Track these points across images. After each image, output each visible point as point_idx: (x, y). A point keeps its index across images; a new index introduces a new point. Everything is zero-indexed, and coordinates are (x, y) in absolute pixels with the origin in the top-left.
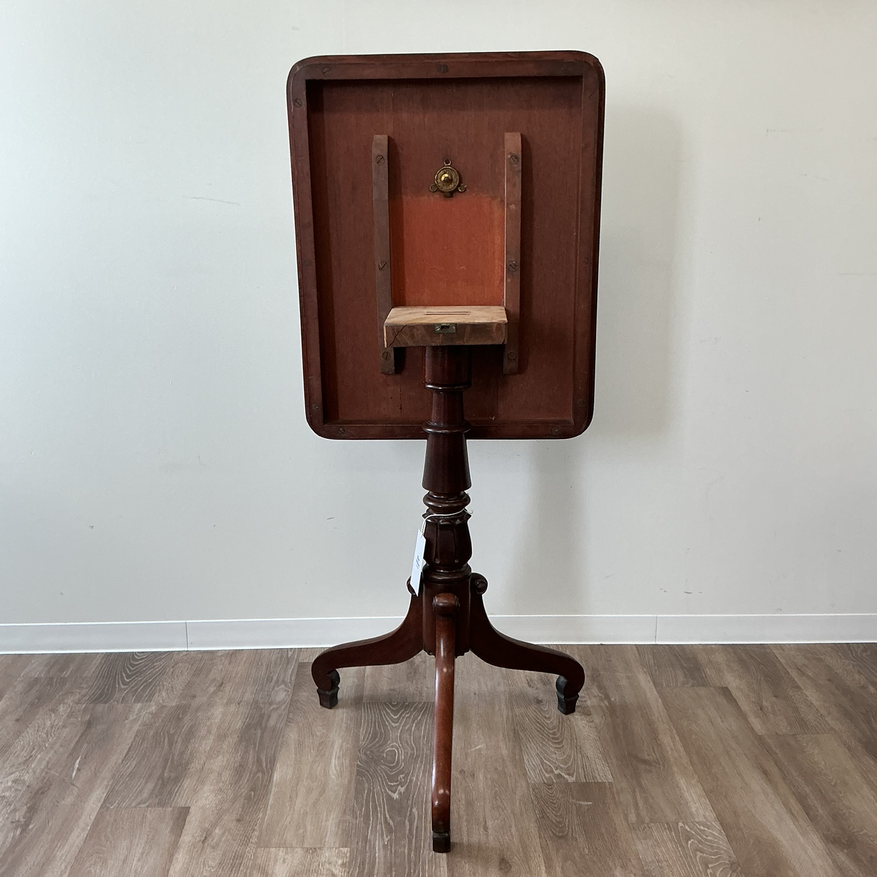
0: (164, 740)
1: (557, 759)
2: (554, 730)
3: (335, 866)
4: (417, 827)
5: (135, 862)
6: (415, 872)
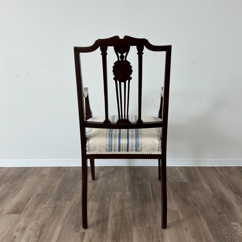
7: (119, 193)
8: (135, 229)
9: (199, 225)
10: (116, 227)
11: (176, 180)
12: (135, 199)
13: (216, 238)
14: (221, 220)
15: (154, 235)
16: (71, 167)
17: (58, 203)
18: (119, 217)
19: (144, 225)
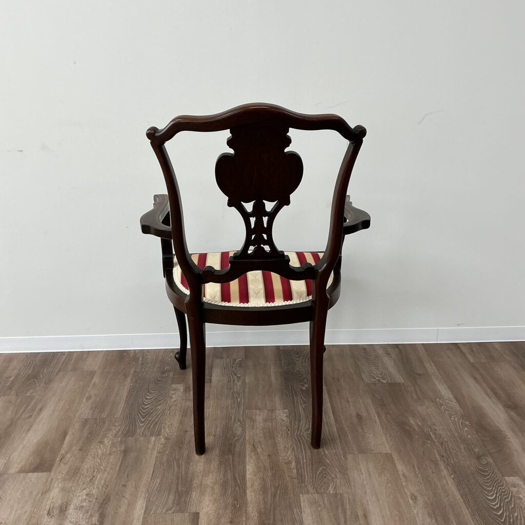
7: (261, 413)
8: (306, 499)
9: (439, 487)
10: (264, 498)
11: (379, 377)
12: (297, 426)
13: (476, 517)
14: (484, 471)
15: (348, 513)
16: (148, 351)
17: (131, 440)
18: (270, 474)
19: (324, 489)
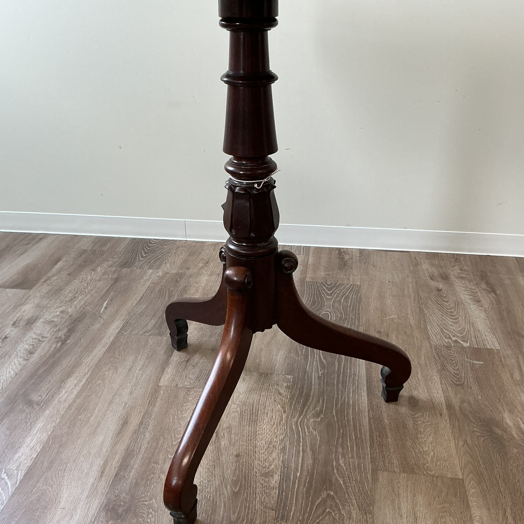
0: (166, 294)
1: (454, 330)
2: (451, 310)
3: (281, 387)
4: (344, 366)
5: (137, 371)
6: (341, 398)
